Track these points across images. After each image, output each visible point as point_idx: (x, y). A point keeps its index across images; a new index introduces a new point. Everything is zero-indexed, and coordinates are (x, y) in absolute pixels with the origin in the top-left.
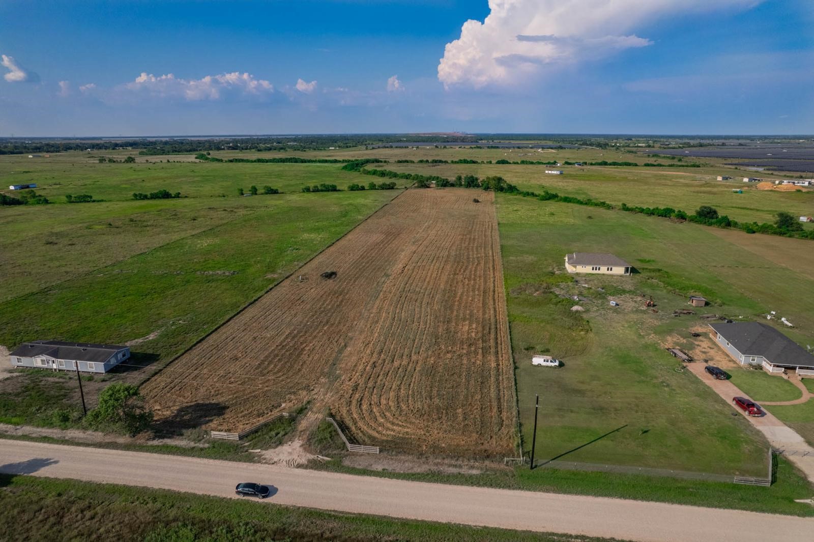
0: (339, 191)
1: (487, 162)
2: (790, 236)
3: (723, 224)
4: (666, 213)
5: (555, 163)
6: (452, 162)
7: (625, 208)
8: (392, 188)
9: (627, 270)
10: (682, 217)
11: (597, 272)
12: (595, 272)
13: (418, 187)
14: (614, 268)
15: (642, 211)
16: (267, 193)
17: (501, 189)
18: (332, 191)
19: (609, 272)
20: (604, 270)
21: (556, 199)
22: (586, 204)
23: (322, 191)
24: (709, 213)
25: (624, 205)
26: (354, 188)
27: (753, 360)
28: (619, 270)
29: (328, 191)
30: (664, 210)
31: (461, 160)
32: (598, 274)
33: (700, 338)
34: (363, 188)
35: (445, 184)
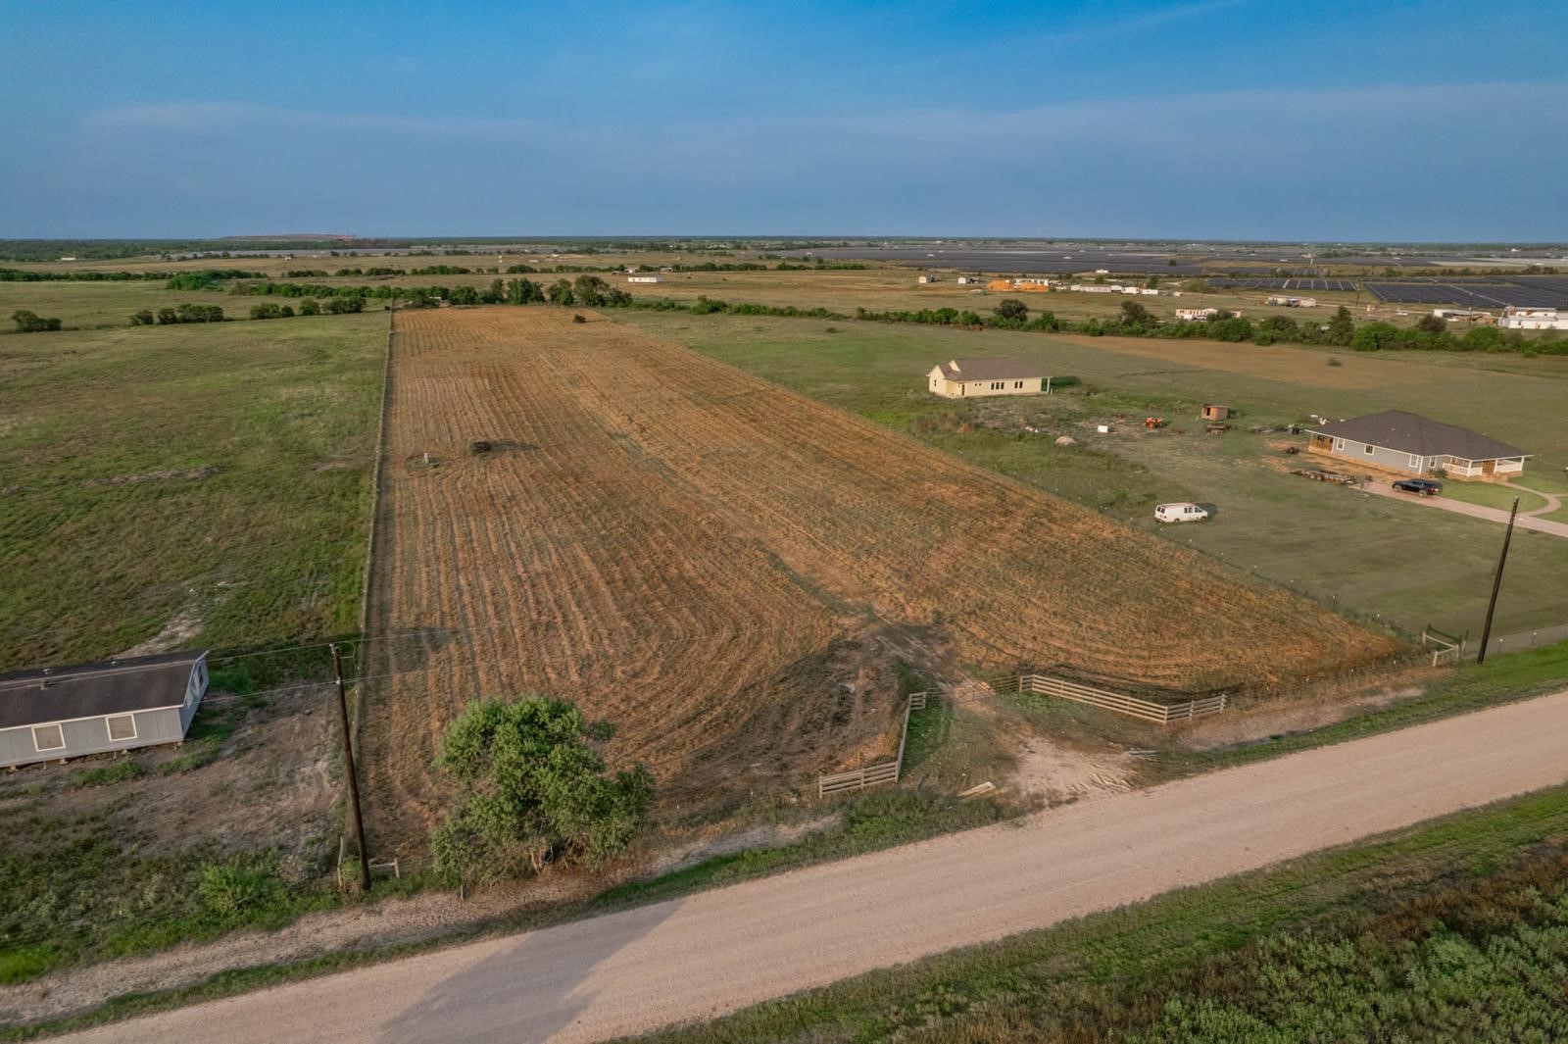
0: (231, 320)
1: (489, 271)
2: (1152, 336)
3: (1048, 326)
4: (947, 318)
5: (622, 268)
6: (415, 272)
7: (864, 316)
8: (358, 310)
9: (1044, 385)
10: (975, 321)
11: (1000, 392)
12: (996, 392)
13: (416, 307)
14: (1026, 382)
15: (903, 318)
16: (29, 330)
17: (602, 302)
18: (211, 321)
19: (1019, 391)
20: (1009, 388)
21: (728, 310)
22: (790, 314)
23: (185, 321)
24: (1018, 311)
25: (862, 311)
26: (262, 314)
27: (1432, 464)
28: (1032, 386)
29: (202, 321)
30: (939, 311)
31: (433, 268)
32: (1000, 396)
33: (1300, 454)
34: (288, 313)
35: (470, 299)
